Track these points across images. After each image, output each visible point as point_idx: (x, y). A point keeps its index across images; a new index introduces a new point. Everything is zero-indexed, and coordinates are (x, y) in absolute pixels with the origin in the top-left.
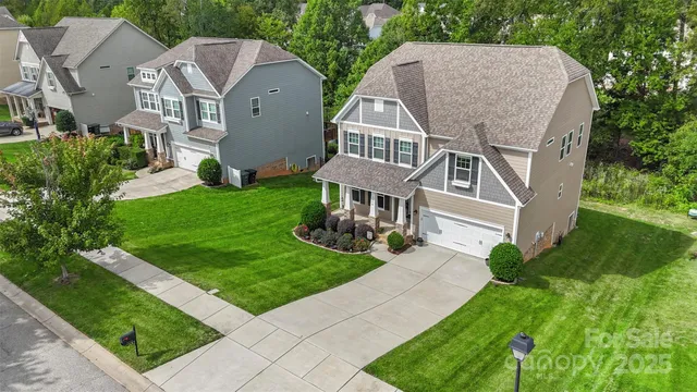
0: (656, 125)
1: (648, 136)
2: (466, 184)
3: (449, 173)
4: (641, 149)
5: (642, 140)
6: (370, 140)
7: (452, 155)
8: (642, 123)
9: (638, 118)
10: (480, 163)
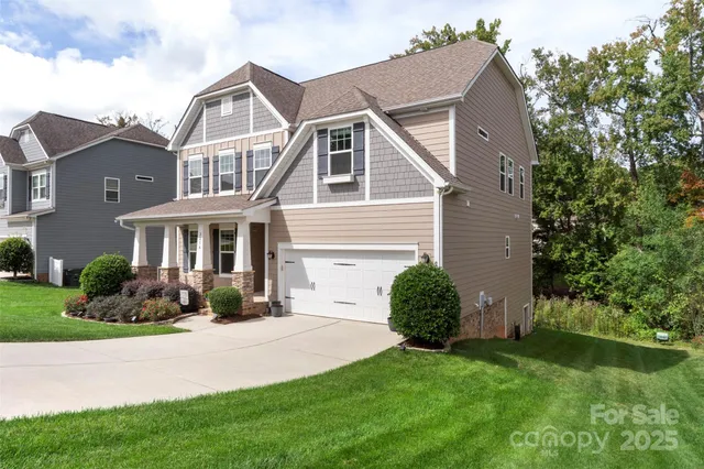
0: (588, 256)
1: (583, 269)
2: (346, 178)
3: (319, 168)
4: (578, 282)
5: (577, 273)
6: (216, 162)
7: (322, 132)
8: (574, 254)
9: (569, 251)
10: (367, 131)
